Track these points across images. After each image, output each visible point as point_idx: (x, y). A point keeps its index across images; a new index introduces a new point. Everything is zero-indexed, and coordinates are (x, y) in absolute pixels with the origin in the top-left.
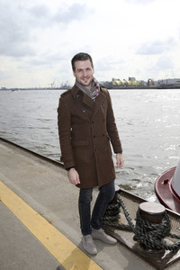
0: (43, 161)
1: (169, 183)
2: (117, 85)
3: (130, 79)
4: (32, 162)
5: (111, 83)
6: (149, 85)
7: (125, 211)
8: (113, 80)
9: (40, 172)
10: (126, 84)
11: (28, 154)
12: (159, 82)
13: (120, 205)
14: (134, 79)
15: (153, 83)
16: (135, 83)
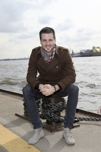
5: (92, 51)
8: (94, 48)
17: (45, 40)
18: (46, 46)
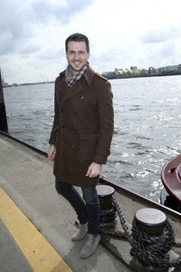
0: (41, 156)
1: (176, 171)
2: (120, 75)
3: (132, 68)
4: (30, 157)
5: (114, 73)
6: (151, 73)
7: (120, 217)
8: (116, 69)
9: (37, 169)
10: (129, 73)
11: (28, 149)
12: (160, 69)
13: (115, 210)
14: (136, 68)
15: (154, 70)
16: (137, 72)
17: (73, 52)
18: (74, 61)
